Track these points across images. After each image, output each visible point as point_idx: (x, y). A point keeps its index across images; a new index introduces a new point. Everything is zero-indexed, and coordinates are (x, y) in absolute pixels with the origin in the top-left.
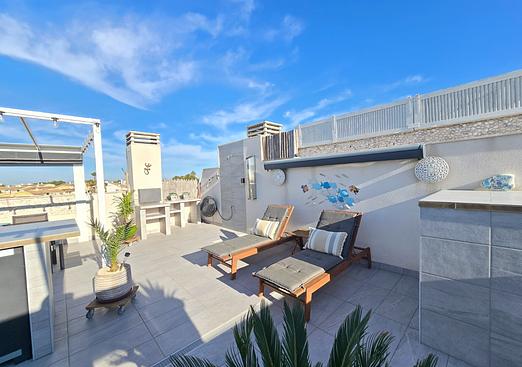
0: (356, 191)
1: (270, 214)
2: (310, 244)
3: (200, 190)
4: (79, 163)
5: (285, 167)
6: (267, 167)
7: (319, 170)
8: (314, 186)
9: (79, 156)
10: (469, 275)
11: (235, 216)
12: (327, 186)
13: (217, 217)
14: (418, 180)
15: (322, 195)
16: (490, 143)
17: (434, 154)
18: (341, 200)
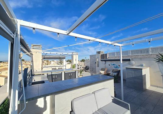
0: (120, 66)
1: (102, 70)
2: (111, 75)
3: (84, 64)
4: (65, 59)
5: (105, 61)
6: (101, 60)
7: (112, 62)
8: (111, 65)
9: (65, 57)
10: (132, 77)
11: (94, 70)
12: (114, 65)
13: (89, 70)
14: (130, 64)
15: (113, 66)
16: (141, 59)
17: (132, 60)
18: (117, 67)
